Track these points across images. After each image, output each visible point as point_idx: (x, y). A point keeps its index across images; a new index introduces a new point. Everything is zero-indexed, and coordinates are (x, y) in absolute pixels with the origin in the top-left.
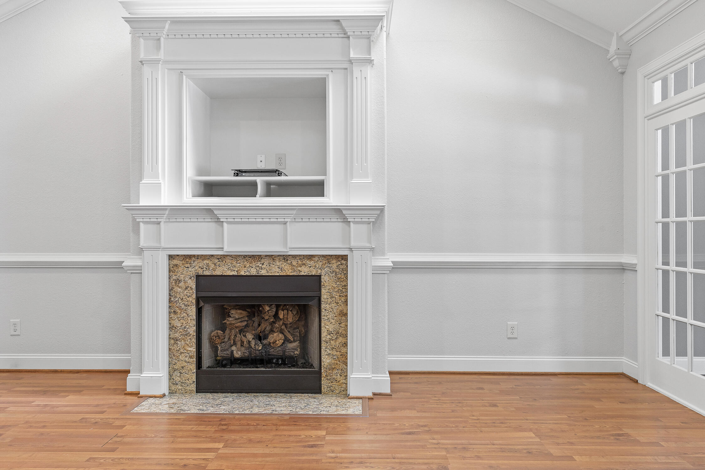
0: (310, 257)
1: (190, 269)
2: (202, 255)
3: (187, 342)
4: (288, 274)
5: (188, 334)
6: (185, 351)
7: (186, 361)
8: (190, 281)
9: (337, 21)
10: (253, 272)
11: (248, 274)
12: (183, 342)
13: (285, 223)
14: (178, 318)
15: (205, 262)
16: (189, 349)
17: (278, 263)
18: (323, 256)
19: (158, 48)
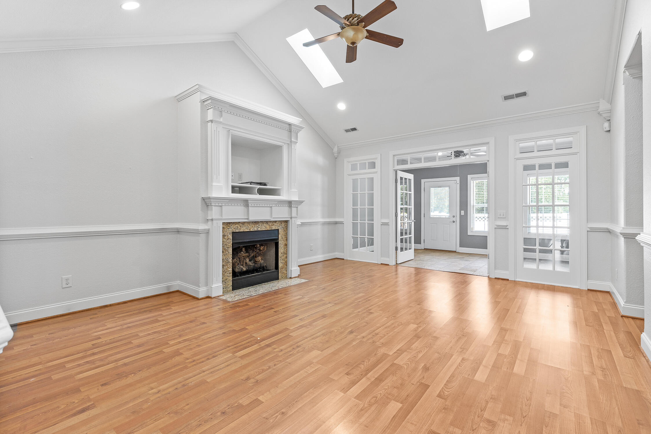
0: (275, 222)
1: (230, 229)
2: (235, 222)
3: (228, 266)
4: (268, 229)
5: (229, 262)
6: (227, 271)
7: (227, 276)
8: (229, 235)
9: (290, 125)
10: (256, 229)
11: (253, 230)
12: (226, 267)
13: (271, 207)
14: (224, 254)
15: (236, 225)
16: (229, 269)
17: (265, 225)
18: (280, 221)
19: (221, 116)
